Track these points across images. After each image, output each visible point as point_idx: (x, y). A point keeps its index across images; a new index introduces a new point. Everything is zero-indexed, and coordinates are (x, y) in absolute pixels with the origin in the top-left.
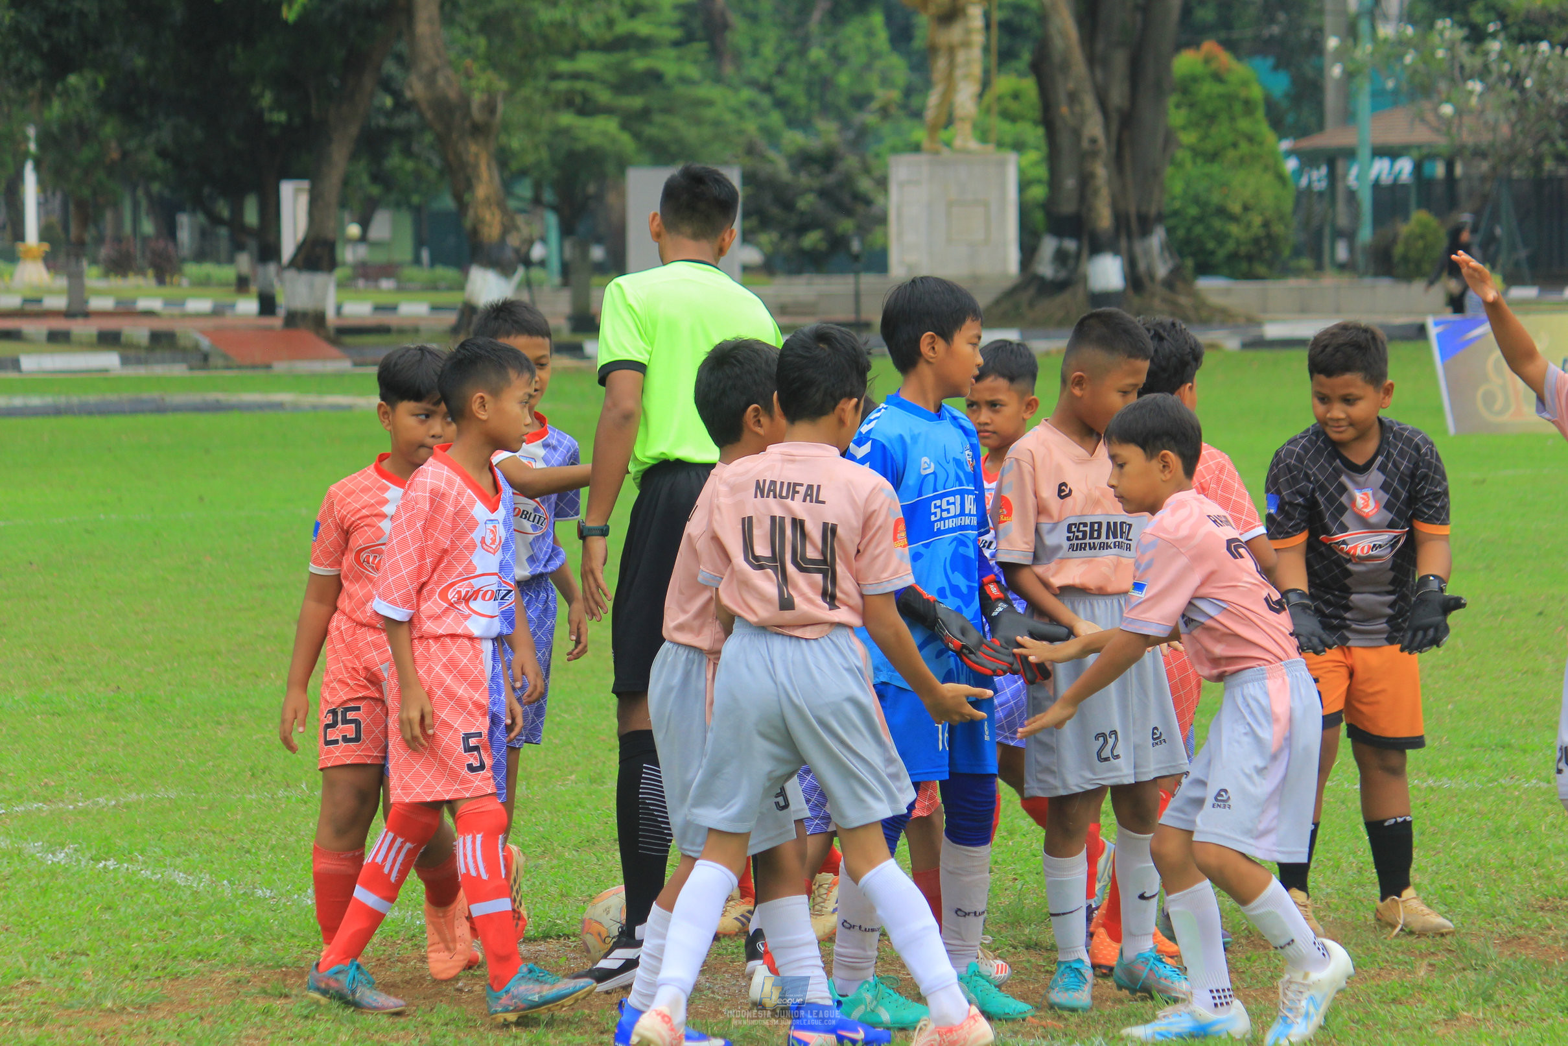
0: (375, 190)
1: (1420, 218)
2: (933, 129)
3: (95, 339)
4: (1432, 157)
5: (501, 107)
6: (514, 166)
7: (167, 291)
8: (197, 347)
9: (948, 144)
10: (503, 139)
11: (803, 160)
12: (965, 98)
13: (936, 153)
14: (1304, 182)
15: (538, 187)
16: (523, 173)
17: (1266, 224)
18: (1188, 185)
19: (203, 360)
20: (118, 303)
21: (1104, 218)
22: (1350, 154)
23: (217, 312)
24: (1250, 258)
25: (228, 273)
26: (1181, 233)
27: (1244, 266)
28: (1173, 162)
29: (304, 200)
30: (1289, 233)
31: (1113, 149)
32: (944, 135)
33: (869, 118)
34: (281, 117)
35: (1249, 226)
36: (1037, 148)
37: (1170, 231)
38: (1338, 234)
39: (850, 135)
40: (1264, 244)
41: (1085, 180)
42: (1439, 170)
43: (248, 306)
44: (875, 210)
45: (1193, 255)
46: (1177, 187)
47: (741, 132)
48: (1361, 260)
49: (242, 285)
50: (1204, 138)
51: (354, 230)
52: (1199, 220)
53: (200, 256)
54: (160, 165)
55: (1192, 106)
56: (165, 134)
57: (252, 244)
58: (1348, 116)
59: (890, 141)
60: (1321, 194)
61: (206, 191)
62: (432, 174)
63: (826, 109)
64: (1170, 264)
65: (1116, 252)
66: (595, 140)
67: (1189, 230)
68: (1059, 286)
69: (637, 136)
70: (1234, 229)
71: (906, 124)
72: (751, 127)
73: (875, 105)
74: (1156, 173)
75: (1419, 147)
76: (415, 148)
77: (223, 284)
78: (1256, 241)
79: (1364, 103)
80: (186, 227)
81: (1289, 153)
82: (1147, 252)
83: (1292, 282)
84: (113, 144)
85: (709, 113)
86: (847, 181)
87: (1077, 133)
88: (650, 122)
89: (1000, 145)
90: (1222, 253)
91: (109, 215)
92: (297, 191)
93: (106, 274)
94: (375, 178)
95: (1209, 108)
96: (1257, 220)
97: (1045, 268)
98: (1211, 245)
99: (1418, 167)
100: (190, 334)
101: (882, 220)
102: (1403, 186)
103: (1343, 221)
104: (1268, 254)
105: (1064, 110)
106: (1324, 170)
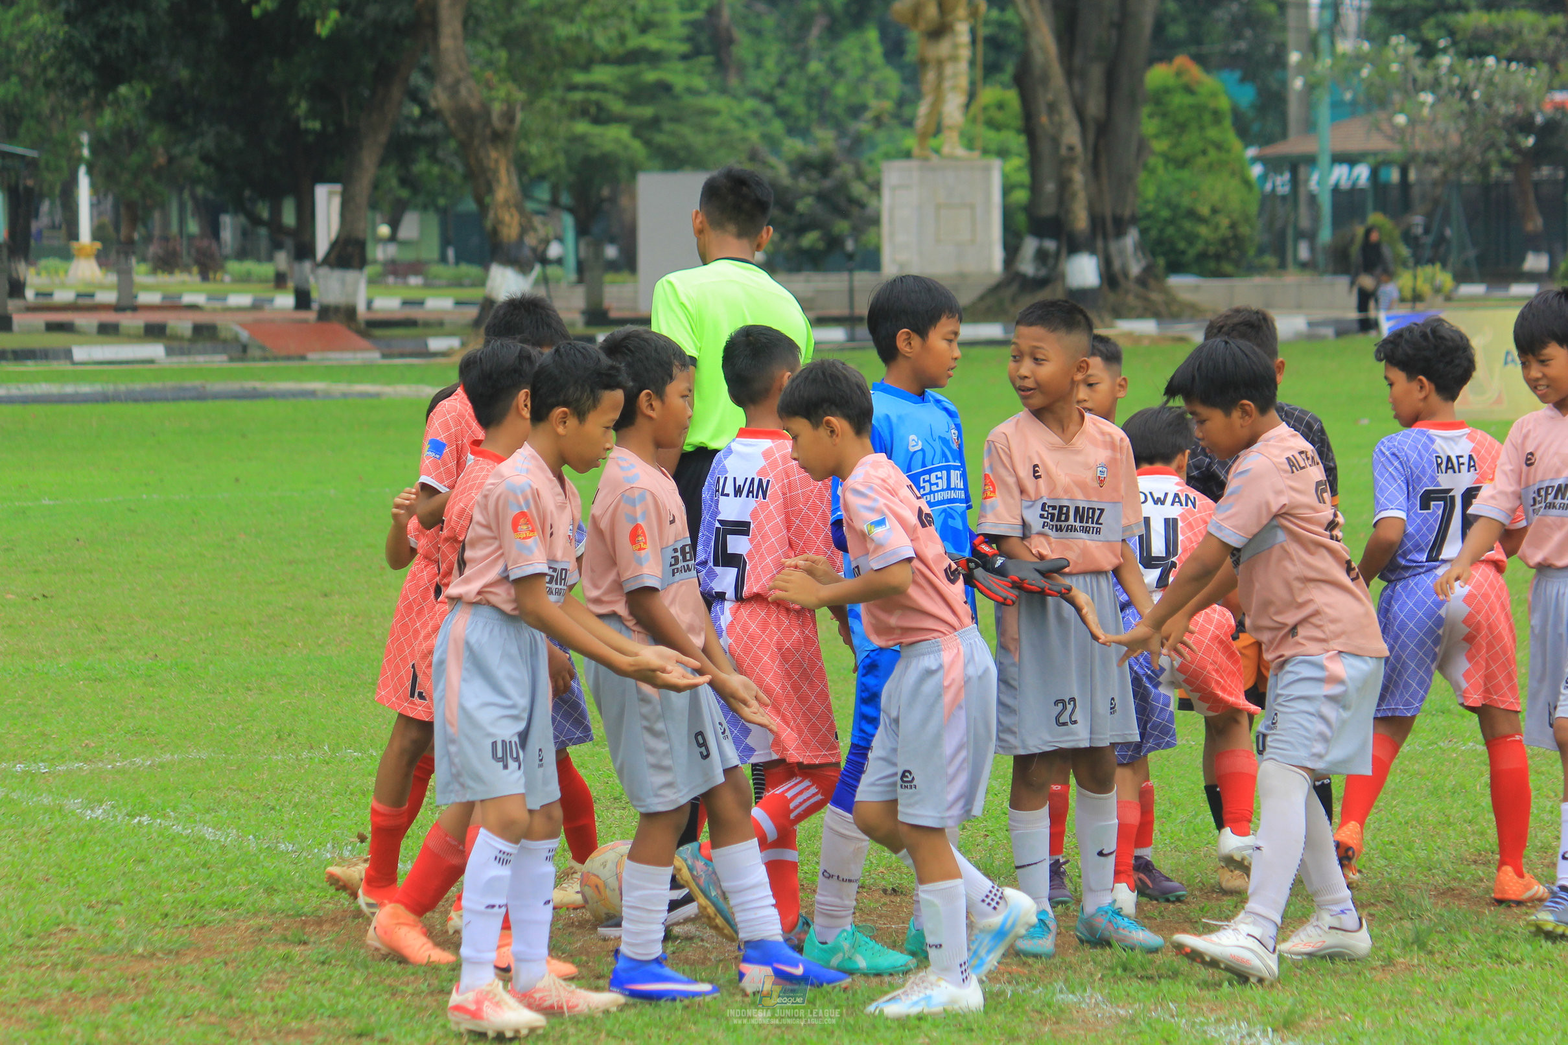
0: (404, 193)
1: (1375, 218)
2: (923, 137)
3: (142, 331)
4: (1387, 163)
5: (519, 116)
6: (533, 171)
7: (210, 286)
8: (236, 339)
9: (937, 151)
10: (523, 145)
11: (803, 165)
12: (953, 108)
13: (926, 159)
14: (1268, 187)
15: (555, 190)
16: (542, 177)
17: (1233, 226)
18: (1160, 189)
19: (240, 351)
20: (164, 298)
21: (1081, 220)
22: (1311, 160)
23: (256, 306)
24: (1218, 257)
25: (267, 270)
26: (1154, 233)
27: (1212, 265)
28: (1145, 166)
29: (336, 202)
30: (1253, 232)
31: (1090, 157)
32: (933, 142)
33: (863, 126)
34: (316, 125)
35: (1217, 228)
36: (1020, 155)
37: (1144, 232)
38: (1300, 235)
39: (846, 142)
40: (1231, 244)
41: (1064, 184)
42: (1394, 176)
43: (285, 300)
44: (869, 211)
45: (1165, 254)
46: (1150, 192)
47: (744, 140)
48: (1321, 259)
49: (280, 280)
50: (1175, 145)
51: (384, 230)
52: (1171, 221)
53: (242, 254)
54: (203, 170)
55: (1164, 115)
56: (208, 142)
57: (289, 242)
58: (1310, 126)
59: (883, 148)
60: (1284, 198)
61: (247, 193)
62: (456, 177)
63: (825, 118)
64: (1143, 263)
65: (1093, 251)
66: (609, 147)
67: (1162, 231)
68: (1040, 283)
69: (648, 143)
70: (1203, 230)
71: (899, 132)
72: (754, 135)
73: (869, 115)
74: (1130, 178)
75: (1375, 154)
76: (440, 154)
77: (262, 280)
78: (1224, 242)
79: (1324, 113)
80: (229, 227)
81: (1255, 160)
82: (1122, 252)
83: (1257, 280)
84: (160, 150)
85: (716, 122)
86: (842, 186)
87: (1055, 141)
88: (660, 131)
89: (986, 152)
90: (1192, 252)
91: (157, 215)
92: (331, 194)
93: (154, 271)
94: (404, 182)
95: (1181, 118)
96: (1224, 222)
97: (1027, 266)
98: (1182, 245)
99: (1374, 173)
100: (231, 326)
101: (876, 221)
102: (1362, 190)
103: (1305, 223)
104: (1235, 254)
105: (1044, 119)
106: (1287, 176)
